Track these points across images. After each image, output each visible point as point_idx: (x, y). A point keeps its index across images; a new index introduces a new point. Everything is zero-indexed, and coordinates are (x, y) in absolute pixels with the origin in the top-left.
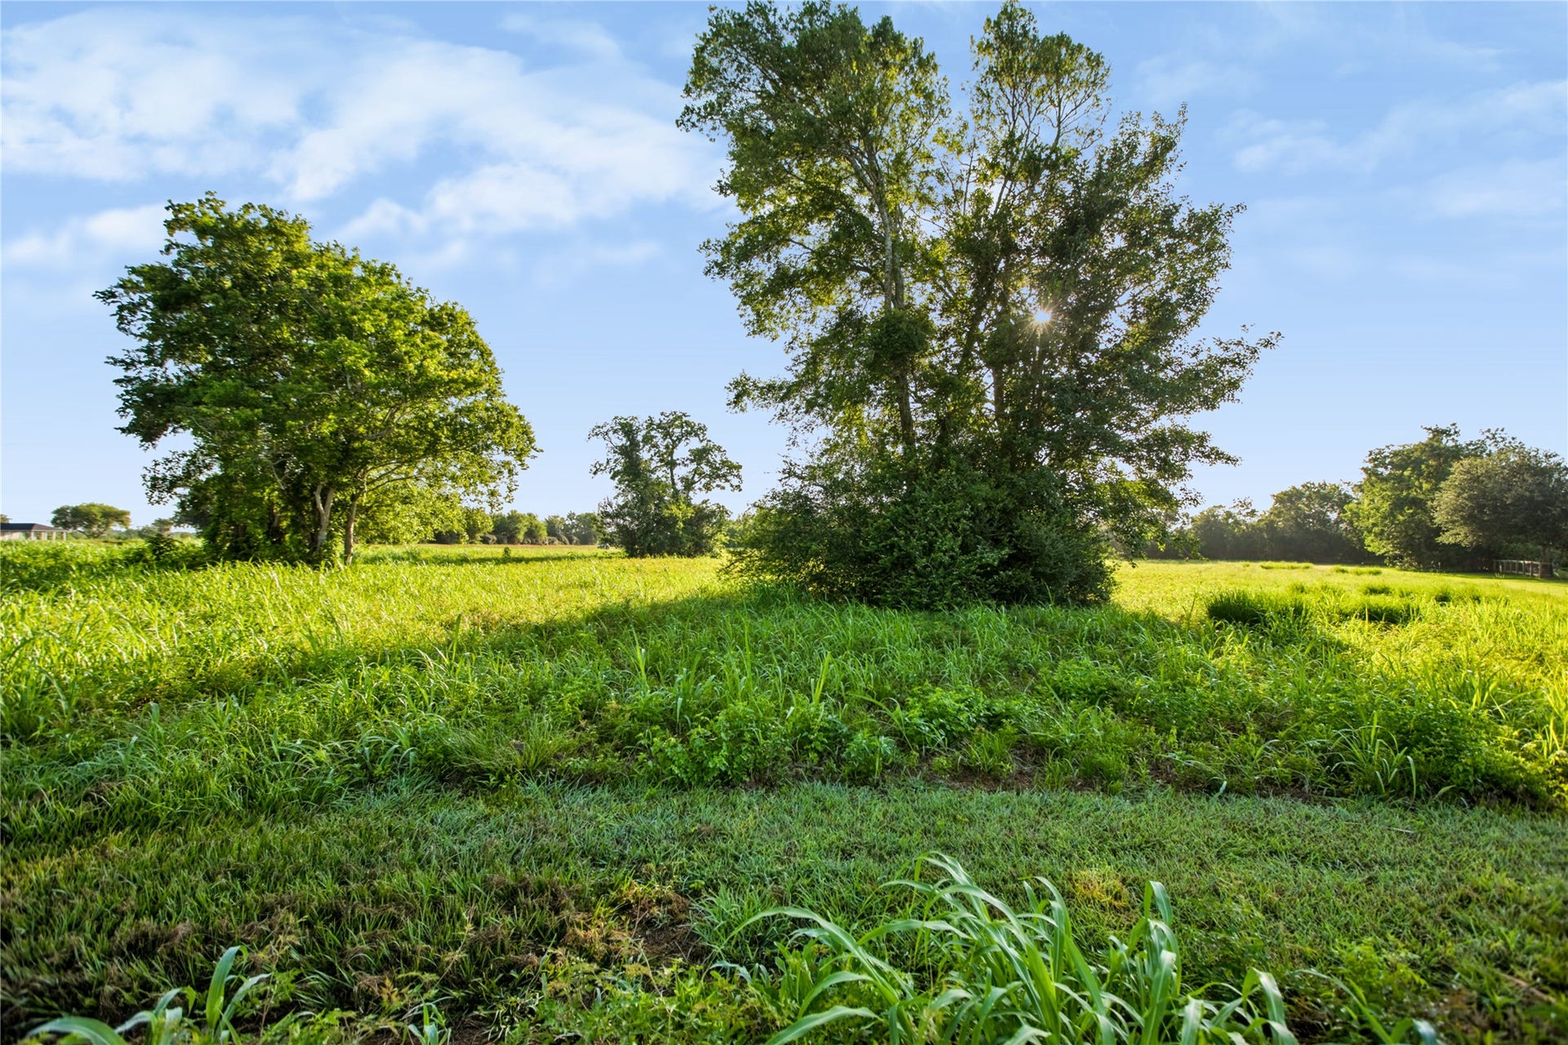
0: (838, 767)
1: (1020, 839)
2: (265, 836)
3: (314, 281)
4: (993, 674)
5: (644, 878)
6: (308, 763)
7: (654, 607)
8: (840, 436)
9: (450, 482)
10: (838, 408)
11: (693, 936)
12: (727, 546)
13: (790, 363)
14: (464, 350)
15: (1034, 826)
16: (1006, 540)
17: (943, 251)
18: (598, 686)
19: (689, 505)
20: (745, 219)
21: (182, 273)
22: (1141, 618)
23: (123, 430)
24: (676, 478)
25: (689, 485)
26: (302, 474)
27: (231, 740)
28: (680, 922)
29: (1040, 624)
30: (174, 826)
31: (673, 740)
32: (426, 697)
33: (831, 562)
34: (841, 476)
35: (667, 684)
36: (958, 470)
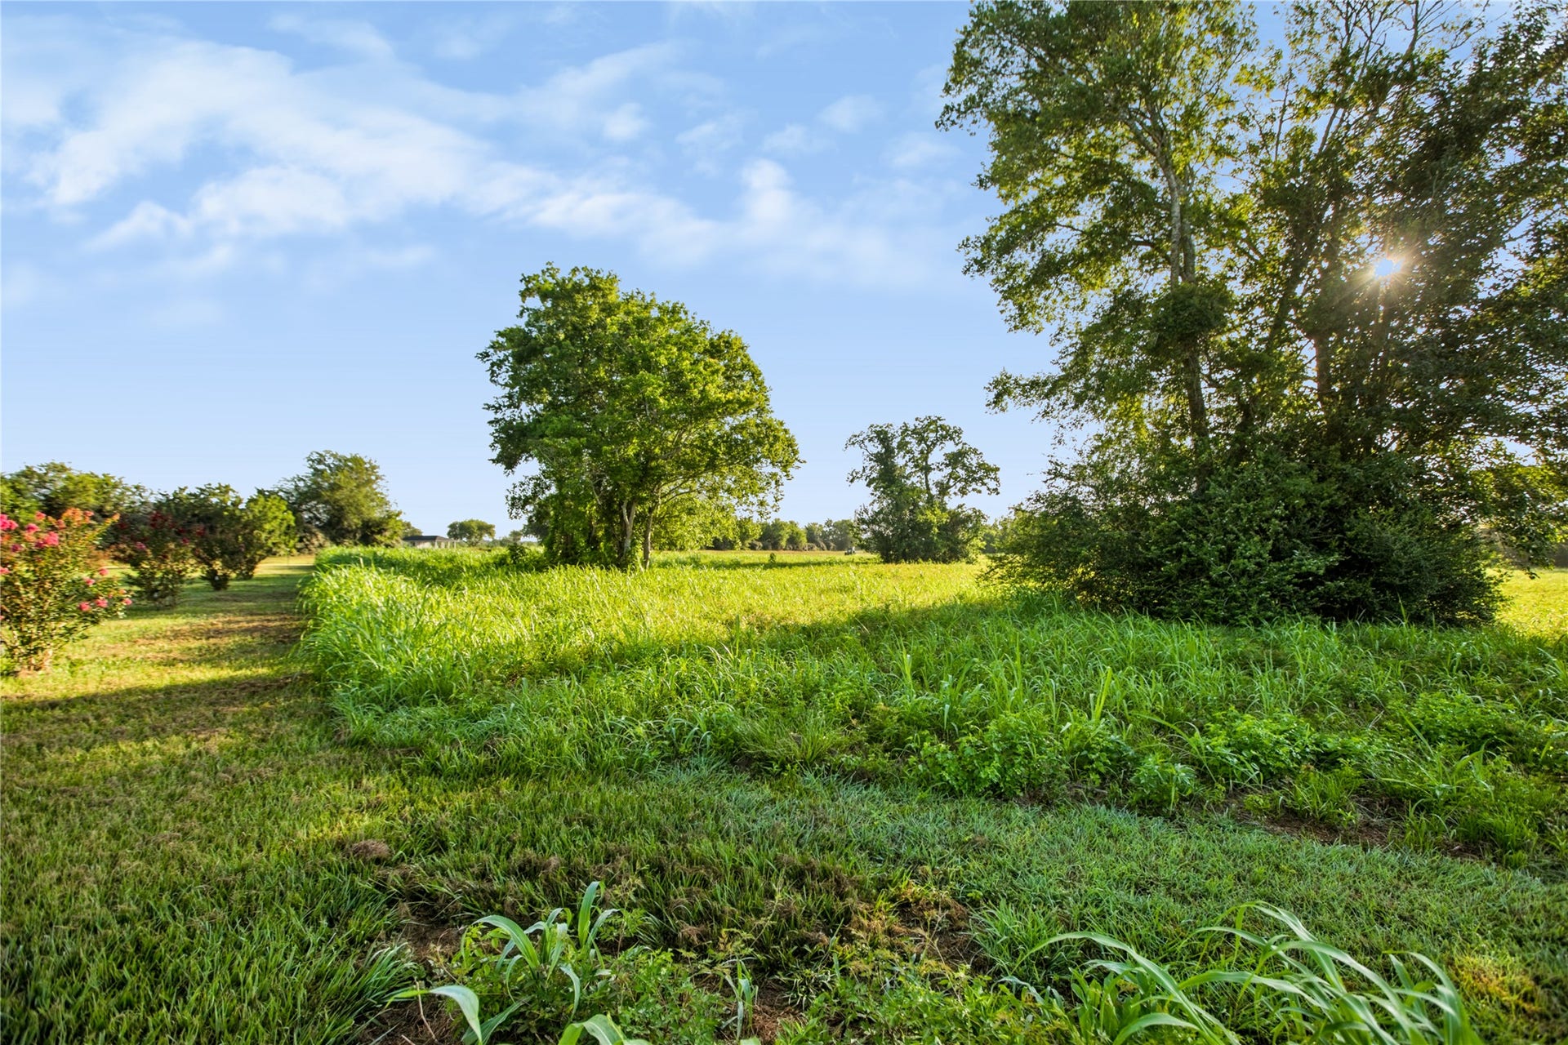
0: (1125, 792)
1: (1373, 905)
2: (603, 795)
3: (624, 326)
4: (1321, 703)
5: (920, 879)
6: (630, 736)
7: (913, 612)
8: (1114, 431)
9: (726, 495)
10: (1110, 401)
11: (975, 945)
12: (984, 551)
13: (1057, 356)
14: (738, 373)
15: (1392, 891)
16: (1334, 544)
17: (1247, 209)
18: (865, 688)
19: (944, 510)
20: (1007, 210)
21: (531, 331)
22: (1548, 645)
23: (494, 461)
24: (931, 483)
25: (944, 489)
26: (613, 490)
27: (575, 712)
28: (959, 929)
29: (1389, 646)
30: (541, 778)
31: (943, 746)
32: (717, 688)
33: (1104, 569)
34: (1115, 475)
35: (932, 690)
36: (1266, 462)
